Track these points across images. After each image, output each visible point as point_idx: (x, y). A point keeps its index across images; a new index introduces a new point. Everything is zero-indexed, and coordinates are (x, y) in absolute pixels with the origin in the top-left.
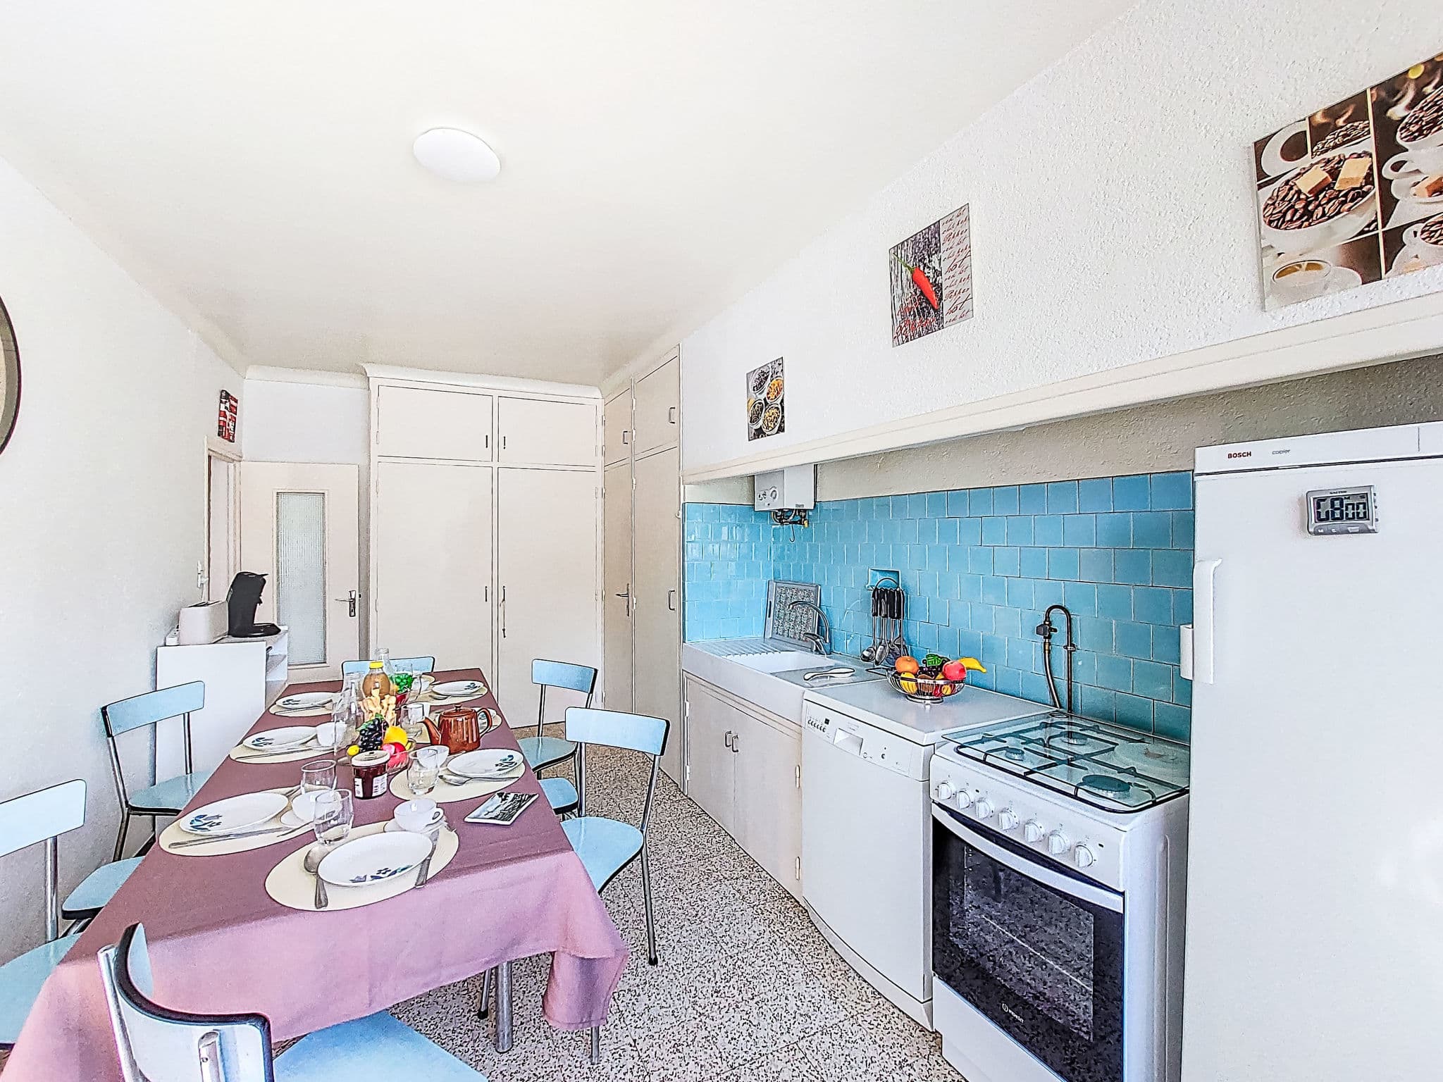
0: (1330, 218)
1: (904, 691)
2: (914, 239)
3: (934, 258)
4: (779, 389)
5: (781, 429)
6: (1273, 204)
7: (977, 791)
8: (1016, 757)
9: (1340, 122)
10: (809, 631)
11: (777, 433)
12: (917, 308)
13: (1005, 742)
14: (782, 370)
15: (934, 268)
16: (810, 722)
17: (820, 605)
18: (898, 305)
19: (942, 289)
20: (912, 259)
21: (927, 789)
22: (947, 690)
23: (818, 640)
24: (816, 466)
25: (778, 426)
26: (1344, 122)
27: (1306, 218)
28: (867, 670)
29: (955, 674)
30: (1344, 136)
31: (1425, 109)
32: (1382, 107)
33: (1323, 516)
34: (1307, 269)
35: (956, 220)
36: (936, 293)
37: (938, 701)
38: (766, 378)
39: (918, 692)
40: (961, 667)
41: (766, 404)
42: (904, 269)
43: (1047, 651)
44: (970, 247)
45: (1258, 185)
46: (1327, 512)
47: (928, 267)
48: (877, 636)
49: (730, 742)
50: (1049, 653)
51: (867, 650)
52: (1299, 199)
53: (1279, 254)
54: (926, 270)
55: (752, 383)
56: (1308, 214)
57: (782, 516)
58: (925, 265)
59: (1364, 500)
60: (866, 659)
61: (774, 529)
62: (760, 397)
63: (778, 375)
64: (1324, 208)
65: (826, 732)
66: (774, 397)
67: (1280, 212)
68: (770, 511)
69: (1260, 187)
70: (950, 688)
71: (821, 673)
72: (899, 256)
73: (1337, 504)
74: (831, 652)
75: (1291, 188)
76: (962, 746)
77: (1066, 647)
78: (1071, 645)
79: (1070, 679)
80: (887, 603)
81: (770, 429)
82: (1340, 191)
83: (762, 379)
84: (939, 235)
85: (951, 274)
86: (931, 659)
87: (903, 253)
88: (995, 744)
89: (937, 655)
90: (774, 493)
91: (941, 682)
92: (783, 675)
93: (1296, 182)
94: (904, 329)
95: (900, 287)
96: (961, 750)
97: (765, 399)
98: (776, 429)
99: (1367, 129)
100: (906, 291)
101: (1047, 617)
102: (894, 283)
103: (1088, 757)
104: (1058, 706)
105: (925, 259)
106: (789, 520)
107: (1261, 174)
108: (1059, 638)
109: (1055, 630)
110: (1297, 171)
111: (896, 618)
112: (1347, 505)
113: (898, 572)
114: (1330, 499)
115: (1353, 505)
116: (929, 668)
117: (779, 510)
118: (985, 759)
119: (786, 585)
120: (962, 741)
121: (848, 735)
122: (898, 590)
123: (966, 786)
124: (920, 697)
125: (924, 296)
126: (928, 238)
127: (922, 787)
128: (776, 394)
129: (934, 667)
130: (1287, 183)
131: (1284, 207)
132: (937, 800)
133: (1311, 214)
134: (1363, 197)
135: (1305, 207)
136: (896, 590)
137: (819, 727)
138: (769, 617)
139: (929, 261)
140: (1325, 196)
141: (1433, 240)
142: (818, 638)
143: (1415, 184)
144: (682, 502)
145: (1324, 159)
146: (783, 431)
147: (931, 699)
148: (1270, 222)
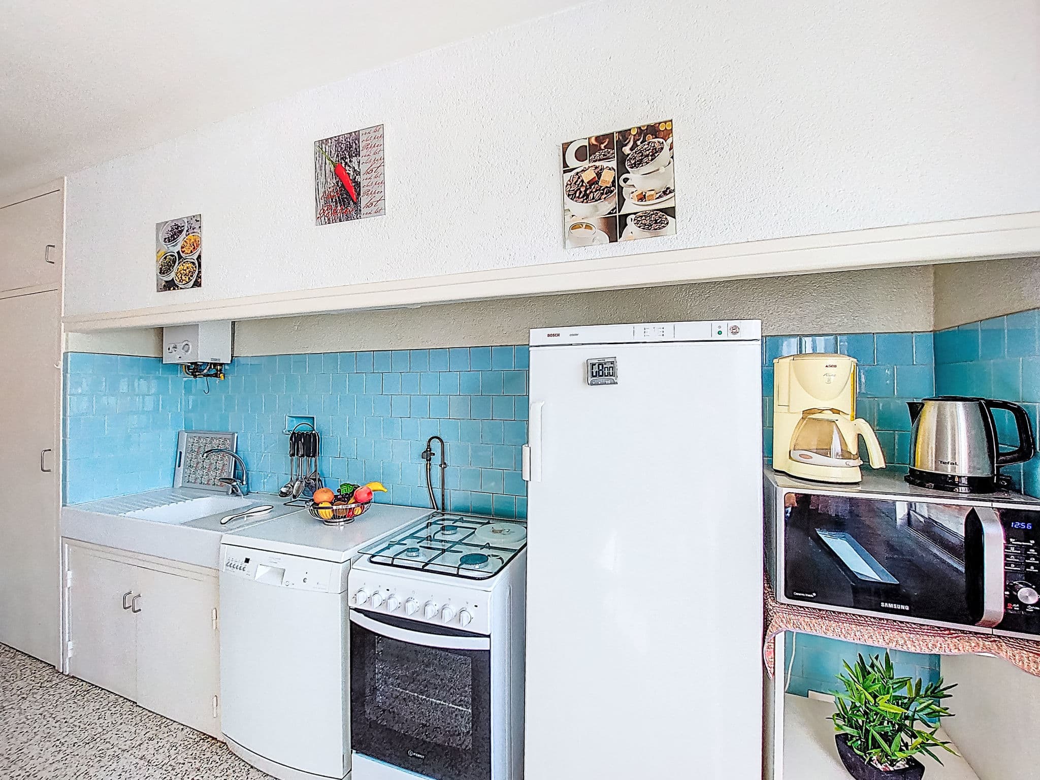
0: (596, 201)
1: (322, 518)
2: (338, 140)
3: (354, 159)
4: (196, 245)
5: (197, 284)
6: (570, 184)
7: (388, 590)
8: (414, 554)
9: (602, 146)
10: (225, 475)
11: (192, 287)
12: (339, 197)
13: (406, 544)
14: (200, 227)
15: (354, 168)
16: (229, 564)
17: (236, 451)
18: (321, 190)
19: (360, 186)
20: (335, 155)
21: (345, 599)
22: (358, 511)
23: (235, 484)
24: (233, 323)
25: (194, 280)
26: (605, 147)
27: (585, 197)
28: (285, 504)
29: (363, 496)
30: (604, 155)
31: (637, 153)
32: (621, 144)
33: (594, 374)
34: (585, 228)
35: (373, 135)
36: (355, 188)
37: (351, 521)
38: (181, 232)
39: (334, 517)
40: (368, 491)
41: (180, 257)
42: (327, 161)
43: (428, 470)
44: (384, 159)
45: (564, 171)
46: (596, 372)
47: (349, 166)
48: (294, 473)
49: (130, 604)
50: (430, 471)
51: (285, 487)
52: (582, 185)
53: (573, 216)
54: (347, 168)
55: (163, 235)
56: (586, 196)
57: (195, 369)
58: (346, 163)
59: (612, 366)
60: (283, 495)
61: (185, 382)
62: (171, 249)
63: (195, 231)
64: (594, 194)
65: (246, 571)
66: (189, 252)
67: (573, 190)
68: (182, 365)
69: (565, 172)
70: (360, 509)
71: (237, 515)
72: (324, 150)
73: (601, 366)
74: (248, 492)
75: (579, 178)
76: (373, 556)
77: (441, 466)
78: (444, 465)
79: (443, 488)
80: (303, 444)
81: (184, 282)
82: (601, 187)
83: (175, 232)
84: (359, 142)
85: (369, 176)
86: (345, 487)
87: (327, 148)
88: (397, 548)
89: (349, 484)
90: (187, 346)
91: (353, 506)
92: (193, 523)
93: (582, 175)
94: (327, 212)
95: (323, 176)
96: (373, 559)
97: (178, 253)
98: (192, 283)
99: (613, 155)
100: (329, 180)
101: (429, 446)
102: (318, 170)
103: (460, 542)
104: (436, 508)
105: (346, 158)
106: (203, 373)
107: (565, 165)
108: (436, 460)
109: (434, 454)
110: (582, 168)
111: (312, 457)
112: (605, 368)
113: (313, 418)
114: (597, 364)
115: (608, 367)
116: (342, 495)
117: (192, 363)
118: (393, 562)
119: (200, 435)
120: (373, 552)
121: (268, 569)
122: (314, 432)
123: (378, 589)
124: (335, 521)
125: (344, 188)
126: (349, 142)
127: (340, 598)
128: (192, 249)
129: (346, 494)
130: (577, 174)
131: (575, 188)
132: (354, 606)
133: (588, 196)
134: (611, 193)
135: (585, 191)
136: (312, 433)
137: (239, 567)
138: (179, 466)
139: (350, 161)
140: (594, 188)
141: (639, 225)
142: (235, 481)
143: (632, 193)
144: (63, 351)
145: (595, 165)
146: (200, 285)
147: (344, 521)
148: (569, 195)
